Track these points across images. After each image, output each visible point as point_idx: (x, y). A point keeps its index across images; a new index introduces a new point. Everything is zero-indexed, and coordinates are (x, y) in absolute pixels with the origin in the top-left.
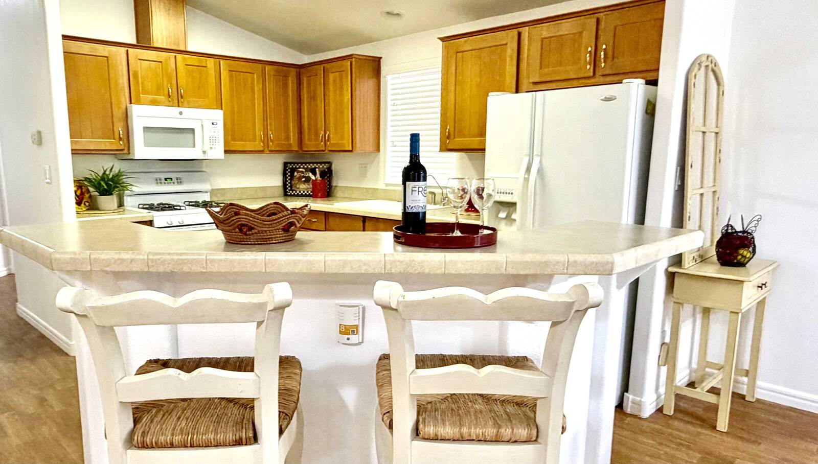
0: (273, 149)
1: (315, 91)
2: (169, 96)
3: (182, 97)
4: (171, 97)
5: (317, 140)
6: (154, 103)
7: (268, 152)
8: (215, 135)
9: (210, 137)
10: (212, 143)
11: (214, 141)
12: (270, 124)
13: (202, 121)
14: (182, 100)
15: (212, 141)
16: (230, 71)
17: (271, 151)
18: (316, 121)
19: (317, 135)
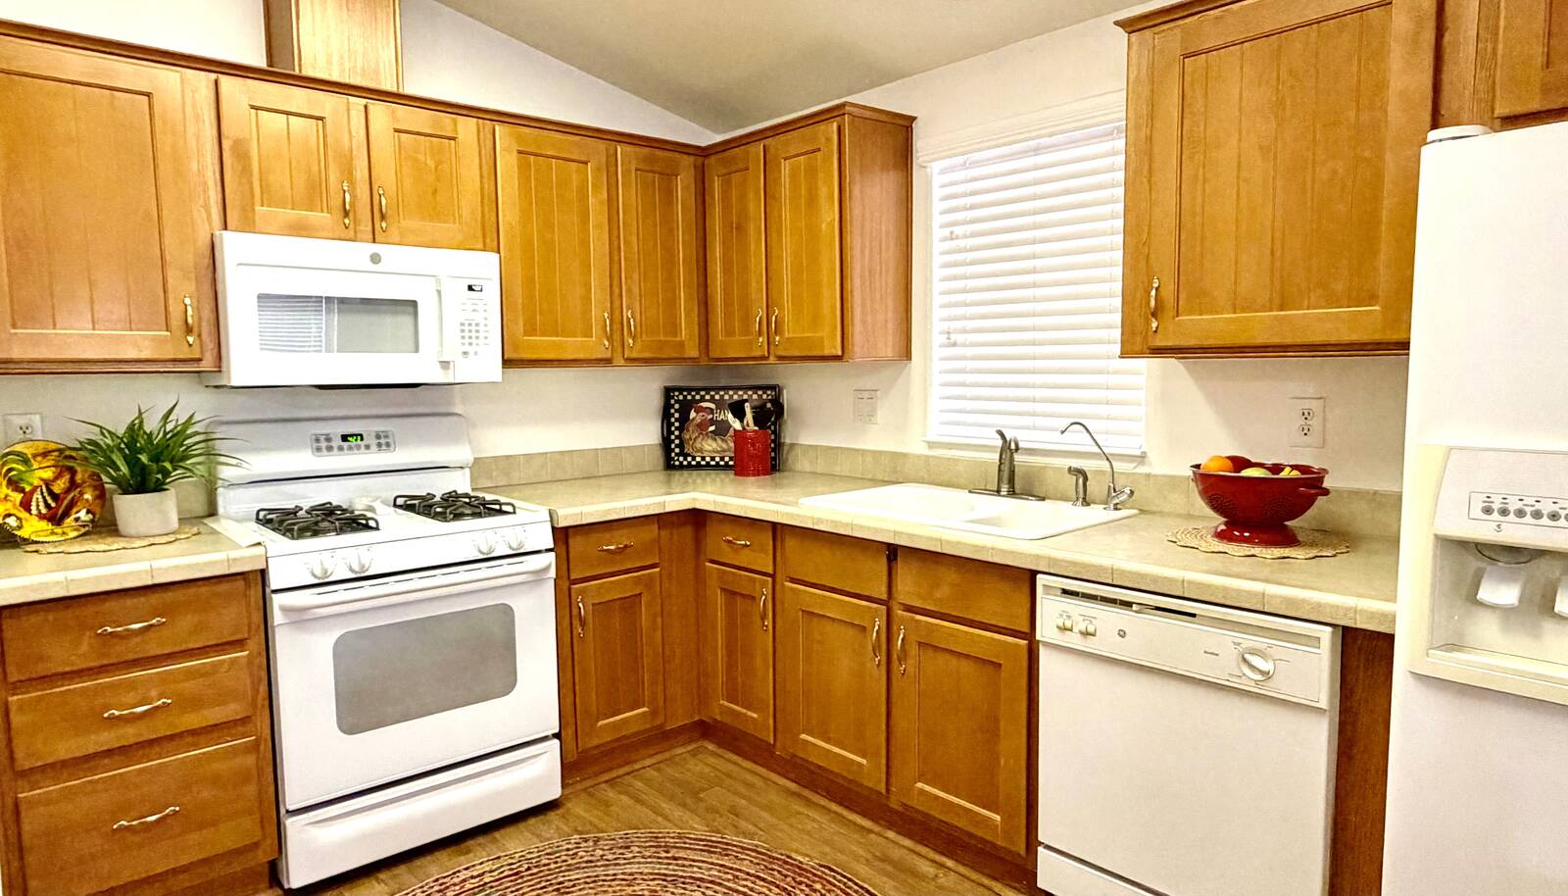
0: (634, 355)
1: (743, 213)
2: (346, 214)
3: (383, 217)
4: (351, 215)
5: (747, 331)
6: (299, 230)
7: (622, 362)
8: (478, 318)
9: (462, 324)
10: (467, 341)
11: (474, 334)
12: (629, 291)
13: (438, 281)
14: (384, 225)
15: (467, 334)
16: (520, 152)
17: (631, 360)
18: (746, 284)
19: (746, 320)
